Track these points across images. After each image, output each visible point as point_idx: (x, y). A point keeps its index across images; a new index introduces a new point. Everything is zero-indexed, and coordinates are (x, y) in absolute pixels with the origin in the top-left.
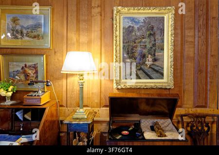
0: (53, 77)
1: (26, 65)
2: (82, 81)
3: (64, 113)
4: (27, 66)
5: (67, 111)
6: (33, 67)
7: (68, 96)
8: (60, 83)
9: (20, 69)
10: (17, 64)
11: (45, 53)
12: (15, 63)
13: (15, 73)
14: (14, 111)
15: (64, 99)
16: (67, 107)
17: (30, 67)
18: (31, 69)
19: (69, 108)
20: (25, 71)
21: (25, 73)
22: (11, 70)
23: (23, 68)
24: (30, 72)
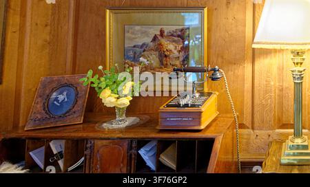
0: (222, 57)
1: (162, 32)
2: (299, 68)
3: (248, 143)
4: (165, 34)
5: (253, 137)
6: (179, 36)
7: (257, 101)
8: (239, 71)
9: (148, 40)
10: (144, 28)
11: (206, 4)
12: (137, 28)
13: (138, 50)
14: (134, 145)
15: (247, 110)
16: (253, 128)
17: (172, 35)
18: (174, 41)
19: (257, 132)
20: (160, 44)
21: (159, 49)
22: (128, 44)
23: (155, 39)
24: (171, 47)
